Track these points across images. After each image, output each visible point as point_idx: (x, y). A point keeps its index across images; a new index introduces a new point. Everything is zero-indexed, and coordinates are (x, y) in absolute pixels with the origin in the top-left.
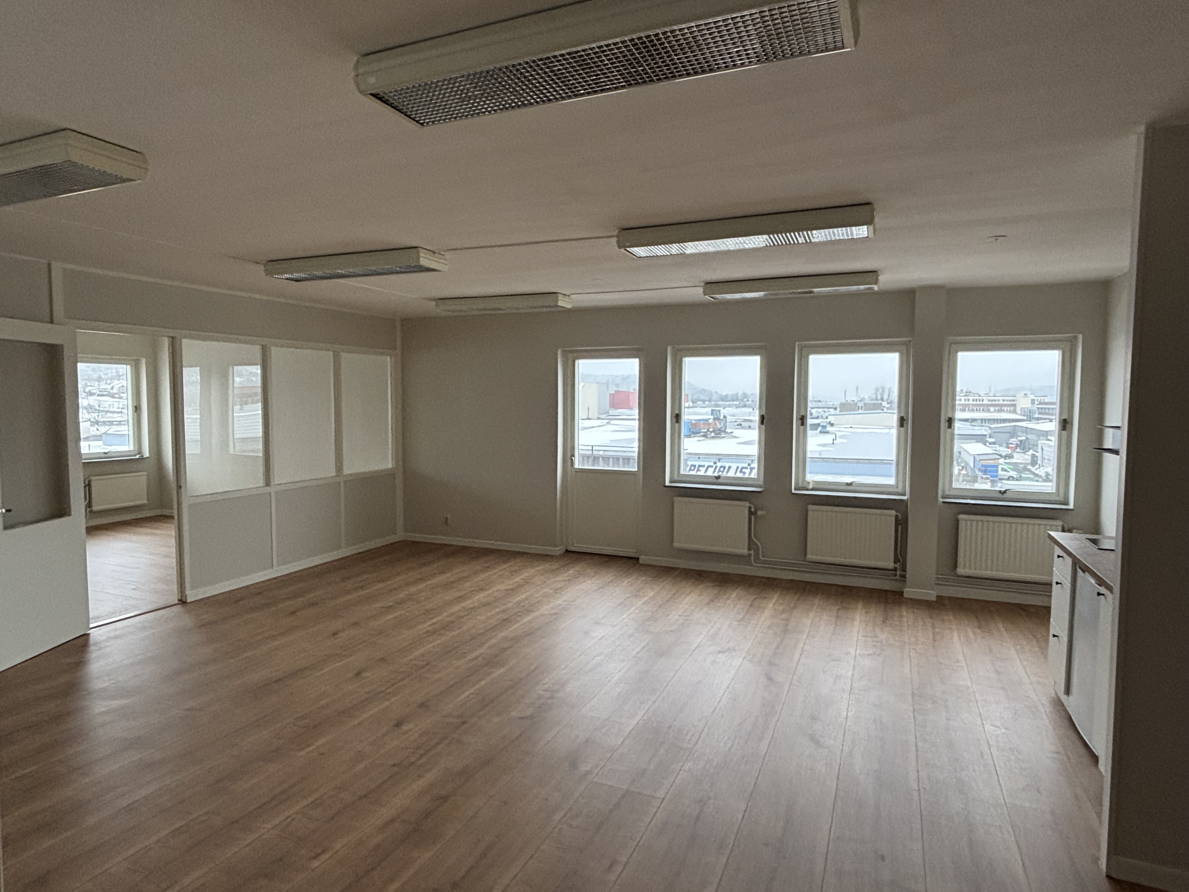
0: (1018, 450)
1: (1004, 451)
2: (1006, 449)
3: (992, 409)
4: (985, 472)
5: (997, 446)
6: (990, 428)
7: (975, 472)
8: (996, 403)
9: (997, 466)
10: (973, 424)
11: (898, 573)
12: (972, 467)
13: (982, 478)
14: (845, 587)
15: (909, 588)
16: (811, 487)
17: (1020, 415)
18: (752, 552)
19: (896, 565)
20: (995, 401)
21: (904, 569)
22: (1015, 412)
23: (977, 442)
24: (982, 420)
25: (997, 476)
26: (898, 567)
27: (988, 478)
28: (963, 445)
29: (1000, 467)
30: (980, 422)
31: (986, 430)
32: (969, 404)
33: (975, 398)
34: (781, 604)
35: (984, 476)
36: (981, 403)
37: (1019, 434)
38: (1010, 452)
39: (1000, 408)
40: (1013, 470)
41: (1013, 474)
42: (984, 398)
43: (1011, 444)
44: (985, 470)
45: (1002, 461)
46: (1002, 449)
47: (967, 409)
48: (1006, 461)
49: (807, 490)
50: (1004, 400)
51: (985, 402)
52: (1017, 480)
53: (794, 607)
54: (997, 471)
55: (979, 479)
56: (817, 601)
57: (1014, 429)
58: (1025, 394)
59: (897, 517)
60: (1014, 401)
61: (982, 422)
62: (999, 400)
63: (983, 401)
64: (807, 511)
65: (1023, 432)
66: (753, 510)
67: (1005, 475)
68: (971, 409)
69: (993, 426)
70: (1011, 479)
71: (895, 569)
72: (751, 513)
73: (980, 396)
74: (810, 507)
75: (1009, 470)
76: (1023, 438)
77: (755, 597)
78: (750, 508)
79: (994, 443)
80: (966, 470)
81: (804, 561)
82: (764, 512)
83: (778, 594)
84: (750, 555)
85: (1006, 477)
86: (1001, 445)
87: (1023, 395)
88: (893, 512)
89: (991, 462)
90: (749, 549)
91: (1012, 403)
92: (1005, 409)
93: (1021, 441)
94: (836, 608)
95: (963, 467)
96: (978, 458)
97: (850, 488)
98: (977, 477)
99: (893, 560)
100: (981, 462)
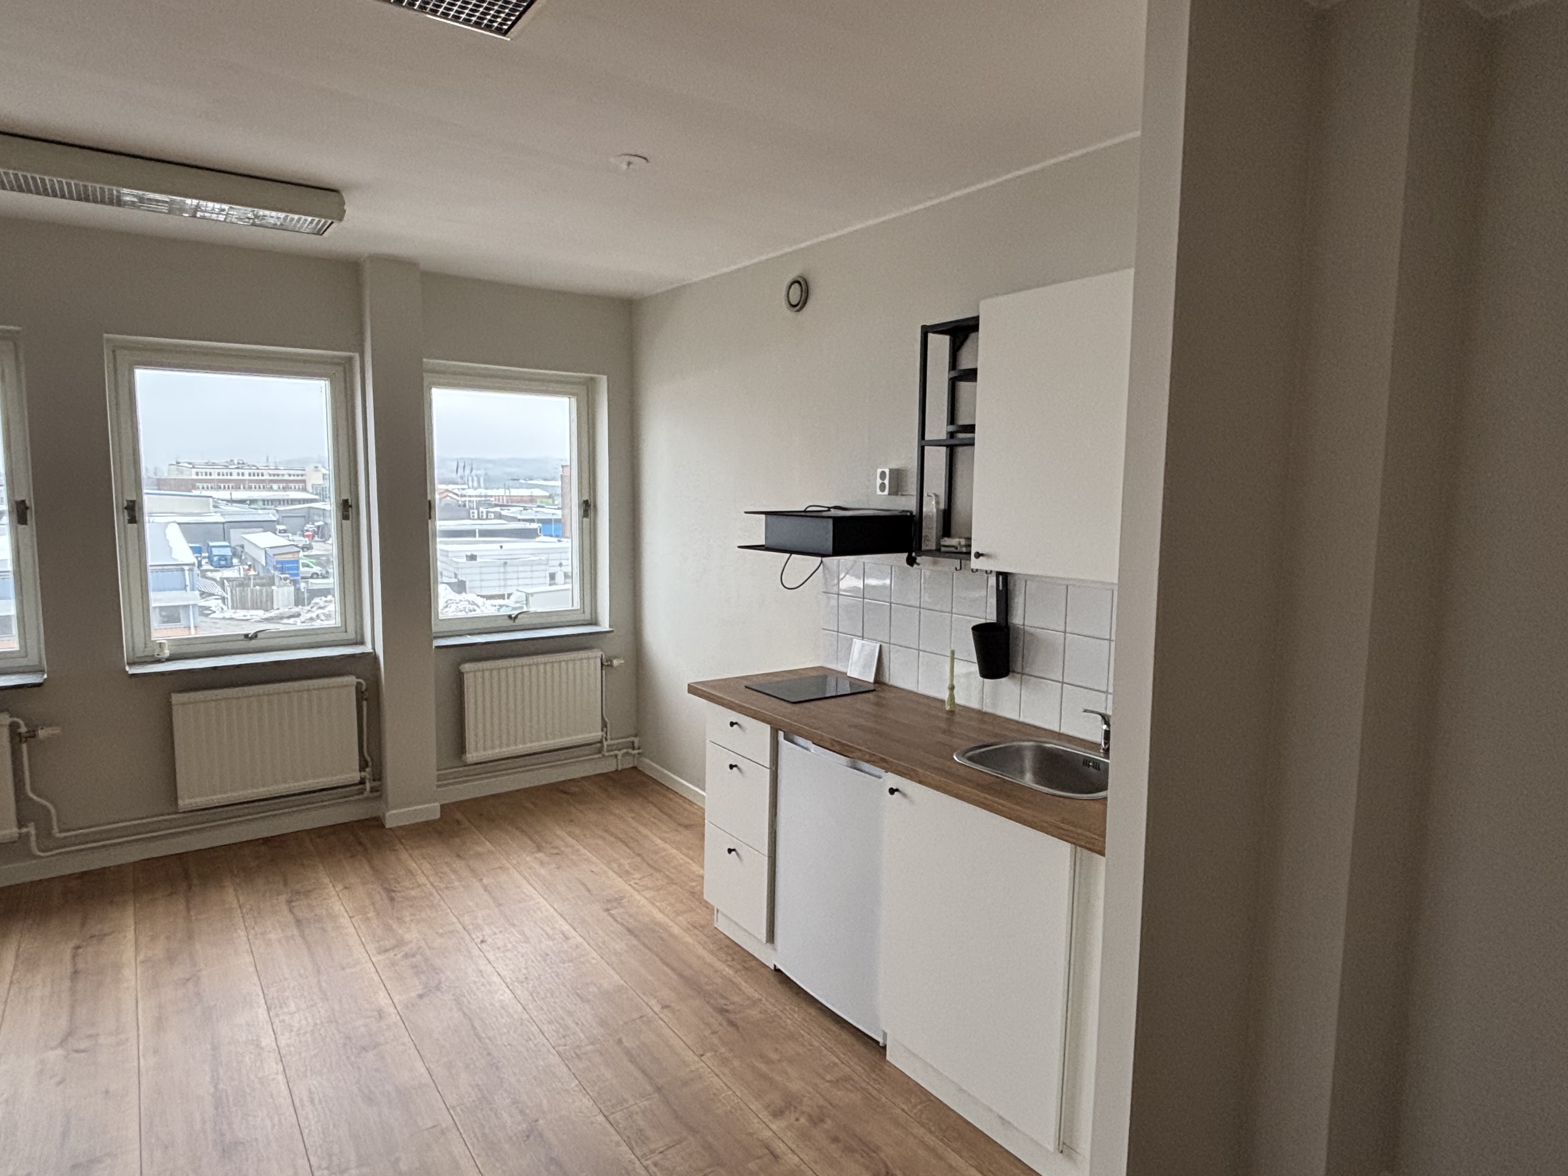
0: (316, 538)
1: (302, 541)
2: (302, 538)
3: (275, 486)
4: (282, 570)
5: (290, 535)
6: (277, 511)
7: (268, 570)
8: (280, 478)
9: (297, 562)
10: (252, 506)
11: (368, 786)
12: (264, 565)
13: (281, 579)
14: (266, 841)
15: (394, 808)
16: (167, 653)
17: (312, 493)
18: (31, 829)
19: (363, 774)
20: (278, 475)
21: (378, 776)
22: (304, 490)
23: (265, 531)
24: (264, 501)
25: (297, 575)
26: (368, 776)
27: (286, 579)
28: (246, 536)
29: (301, 561)
30: (261, 503)
31: (273, 514)
32: (245, 480)
33: (251, 471)
34: (154, 938)
35: (282, 576)
36: (260, 477)
37: (316, 518)
38: (308, 542)
39: (286, 485)
40: (317, 564)
41: (316, 569)
42: (265, 472)
43: (307, 531)
44: (282, 567)
45: (301, 554)
46: (296, 538)
47: (242, 487)
48: (306, 553)
49: (159, 661)
50: (290, 475)
51: (266, 477)
52: (324, 577)
53: (190, 936)
54: (298, 568)
55: (277, 580)
56: (230, 895)
57: (309, 513)
58: (316, 467)
59: (358, 686)
60: (302, 475)
61: (264, 504)
62: (283, 475)
63: (262, 475)
64: (169, 705)
65: (320, 516)
66: (23, 729)
67: (308, 572)
68: (247, 486)
69: (279, 508)
70: (315, 576)
71: (362, 782)
72: (16, 737)
73: (258, 469)
74: (176, 698)
75: (311, 565)
76: (320, 523)
77: (72, 944)
78: (13, 727)
79: (285, 531)
80: (255, 570)
81: (176, 813)
82: (57, 731)
83: (130, 911)
84: (23, 839)
85: (309, 575)
86: (294, 534)
87: (313, 468)
88: (352, 680)
89: (289, 557)
90: (21, 824)
91: (300, 478)
92: (292, 485)
93: (318, 527)
94: (283, 898)
95: (250, 566)
96: (271, 552)
97: (253, 643)
98: (273, 577)
99: (358, 767)
100: (276, 557)
